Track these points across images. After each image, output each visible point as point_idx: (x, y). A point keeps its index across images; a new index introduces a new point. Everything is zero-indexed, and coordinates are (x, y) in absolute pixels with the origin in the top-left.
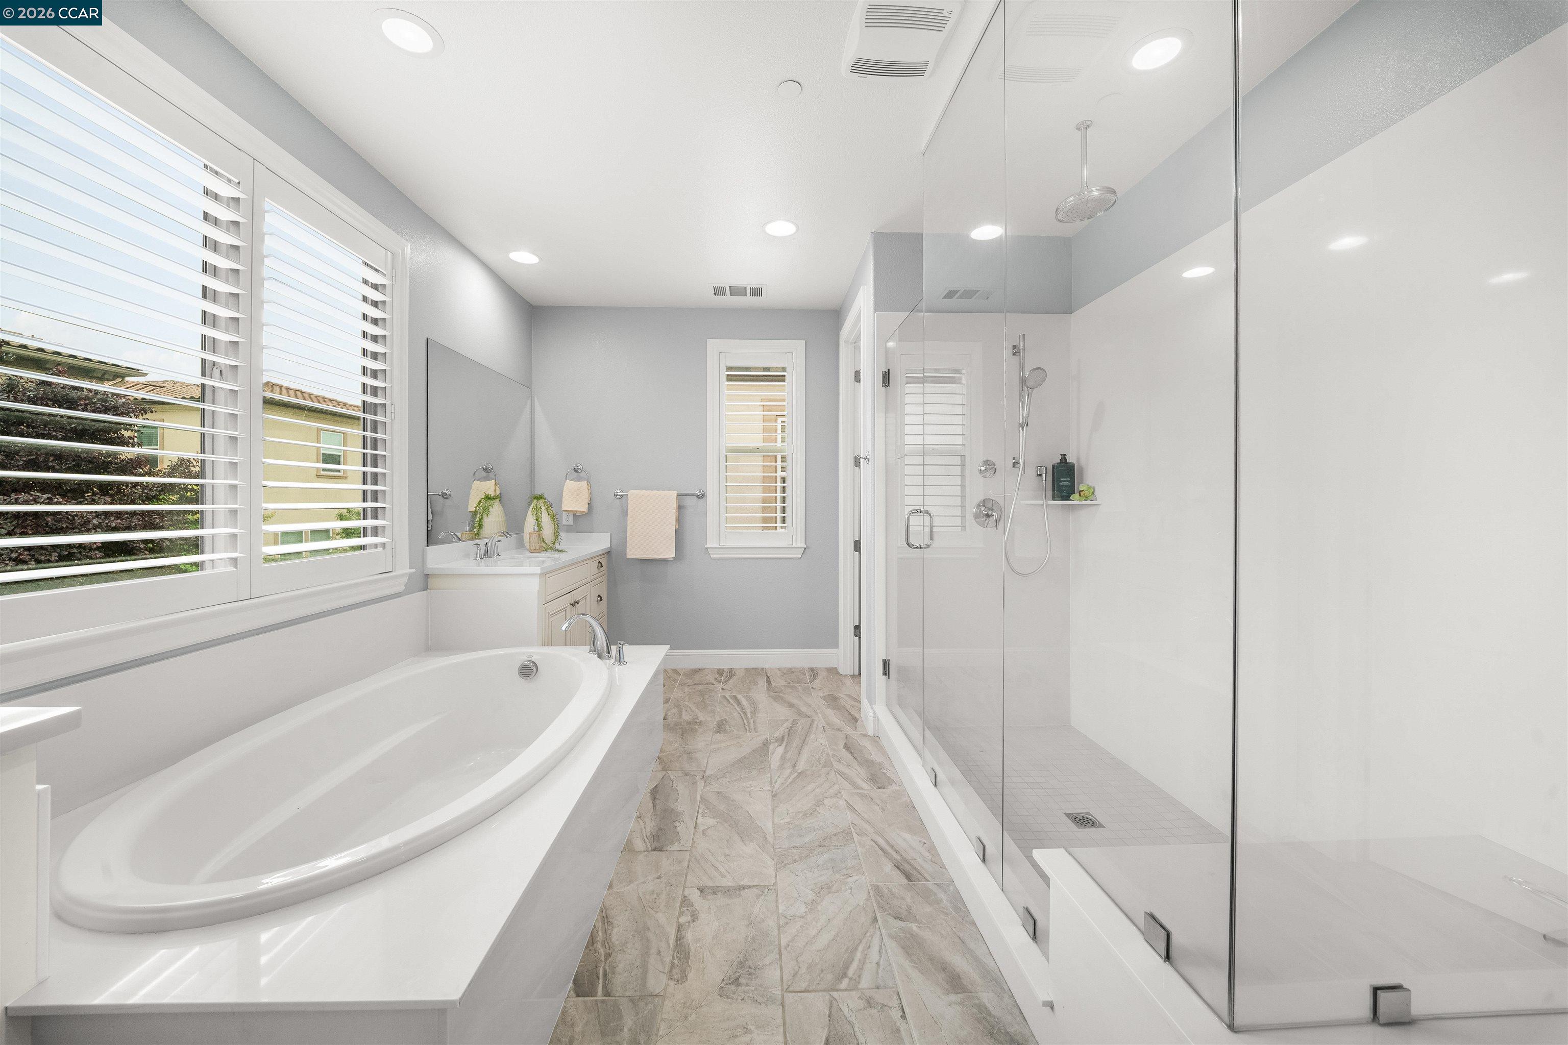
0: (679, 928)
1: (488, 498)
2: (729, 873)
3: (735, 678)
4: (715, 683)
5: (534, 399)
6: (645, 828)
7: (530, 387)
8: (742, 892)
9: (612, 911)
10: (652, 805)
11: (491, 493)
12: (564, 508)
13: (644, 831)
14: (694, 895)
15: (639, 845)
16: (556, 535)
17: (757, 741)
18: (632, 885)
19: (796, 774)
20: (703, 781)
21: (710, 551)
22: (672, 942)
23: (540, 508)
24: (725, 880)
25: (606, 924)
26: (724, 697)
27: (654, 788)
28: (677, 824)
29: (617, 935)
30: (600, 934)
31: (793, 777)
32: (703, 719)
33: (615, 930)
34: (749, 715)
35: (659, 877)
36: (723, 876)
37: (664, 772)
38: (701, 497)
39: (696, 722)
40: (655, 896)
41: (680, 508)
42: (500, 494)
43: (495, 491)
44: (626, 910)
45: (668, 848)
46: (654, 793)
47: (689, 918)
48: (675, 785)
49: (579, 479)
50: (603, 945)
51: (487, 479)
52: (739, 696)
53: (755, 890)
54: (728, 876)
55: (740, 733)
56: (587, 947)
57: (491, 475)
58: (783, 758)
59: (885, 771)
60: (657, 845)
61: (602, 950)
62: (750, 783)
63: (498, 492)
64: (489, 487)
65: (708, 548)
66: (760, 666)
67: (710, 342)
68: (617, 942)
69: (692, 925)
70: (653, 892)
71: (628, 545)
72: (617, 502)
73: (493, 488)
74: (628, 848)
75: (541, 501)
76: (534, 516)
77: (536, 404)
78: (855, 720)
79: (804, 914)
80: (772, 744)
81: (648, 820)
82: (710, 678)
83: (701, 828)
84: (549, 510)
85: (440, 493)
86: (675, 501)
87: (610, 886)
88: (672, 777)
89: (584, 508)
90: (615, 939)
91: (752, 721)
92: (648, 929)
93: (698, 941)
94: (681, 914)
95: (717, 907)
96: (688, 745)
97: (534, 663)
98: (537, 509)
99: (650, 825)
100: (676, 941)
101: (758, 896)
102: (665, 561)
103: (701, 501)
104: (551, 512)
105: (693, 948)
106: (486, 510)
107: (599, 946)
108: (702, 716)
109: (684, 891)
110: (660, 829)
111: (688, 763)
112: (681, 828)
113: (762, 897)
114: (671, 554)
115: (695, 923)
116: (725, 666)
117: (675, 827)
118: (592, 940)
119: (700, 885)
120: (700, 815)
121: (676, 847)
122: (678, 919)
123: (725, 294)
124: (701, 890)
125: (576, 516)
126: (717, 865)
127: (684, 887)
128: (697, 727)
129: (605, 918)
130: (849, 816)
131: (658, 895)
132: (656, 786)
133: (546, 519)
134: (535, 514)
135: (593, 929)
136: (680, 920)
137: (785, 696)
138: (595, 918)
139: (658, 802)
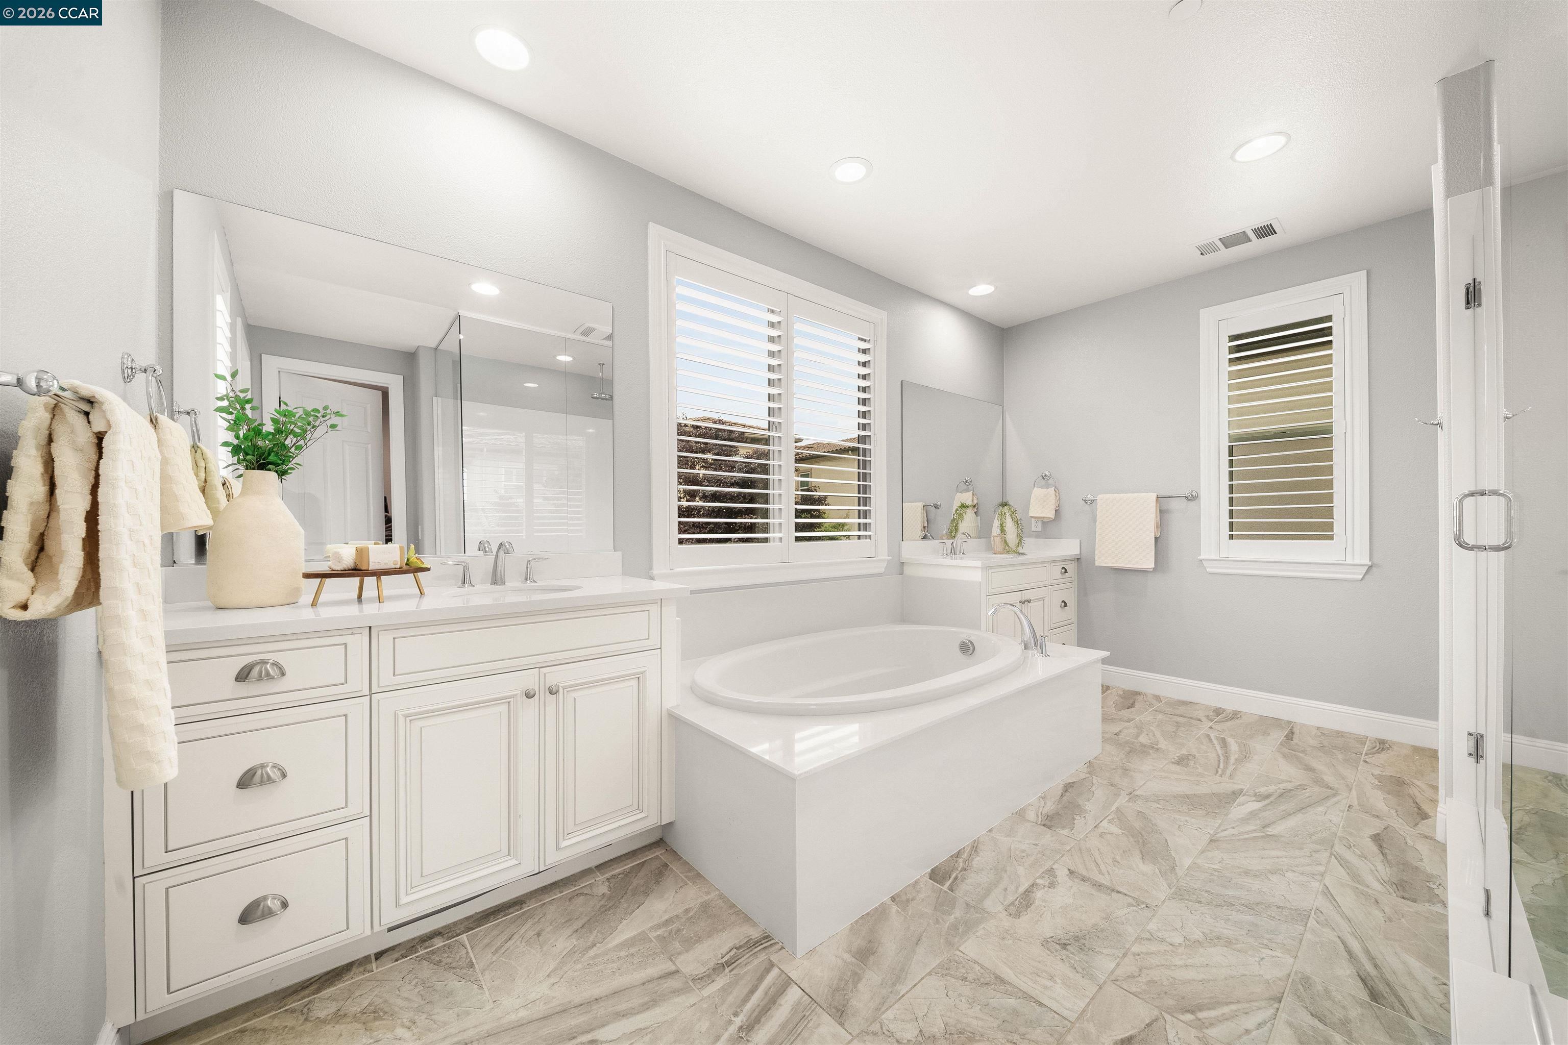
0: (1033, 885)
1: (963, 506)
2: (1109, 874)
3: (1238, 721)
4: (1204, 719)
5: (1006, 415)
6: (1043, 807)
7: (1002, 405)
8: (1114, 894)
9: (982, 847)
10: (1061, 794)
11: (969, 503)
12: (1031, 514)
13: (1041, 808)
14: (1062, 873)
15: (1031, 815)
16: (1020, 539)
17: (1227, 786)
18: (1009, 838)
19: (1262, 834)
20: (1128, 797)
21: (1206, 564)
22: (1022, 889)
23: (1005, 514)
24: (1101, 876)
25: (973, 851)
26: (1208, 736)
27: (1069, 783)
28: (1078, 817)
29: (976, 862)
30: (966, 855)
31: (1255, 835)
32: (1164, 747)
33: (978, 858)
34: (1232, 760)
35: (1036, 845)
36: (1100, 872)
37: (1088, 775)
38: (1193, 498)
39: (1153, 747)
40: (1024, 854)
41: (1162, 513)
42: (977, 503)
43: (973, 501)
44: (994, 851)
45: (1057, 830)
46: (1068, 787)
47: (1047, 884)
48: (1094, 788)
49: (1047, 486)
50: (965, 861)
51: (967, 491)
52: (1230, 741)
53: (1130, 900)
54: (1107, 876)
55: (1206, 773)
56: (952, 856)
57: (970, 487)
58: (1253, 814)
59: (1432, 886)
60: (1047, 822)
61: (961, 864)
62: (1187, 818)
63: (975, 502)
64: (967, 498)
65: (1203, 560)
66: (1285, 717)
67: (1203, 313)
68: (975, 866)
69: (1046, 889)
70: (1024, 851)
71: (1096, 553)
72: (1087, 508)
73: (971, 499)
74: (1020, 814)
75: (1006, 507)
76: (999, 521)
77: (1007, 419)
78: (1424, 816)
79: (1177, 945)
80: (1245, 797)
81: (1049, 804)
82: (1200, 714)
83: (1100, 830)
84: (1013, 516)
85: (932, 505)
86: (1154, 504)
87: (990, 831)
88: (1094, 782)
89: (1051, 514)
90: (975, 863)
91: (1231, 768)
92: (1006, 871)
93: (1044, 901)
94: (1042, 877)
95: (1080, 890)
96: (1130, 762)
97: (971, 642)
98: (1002, 515)
99: (1049, 807)
100: (1025, 892)
101: (1130, 905)
102: (1143, 572)
103: (1191, 504)
104: (1015, 518)
105: (1037, 903)
106: (961, 516)
107: (961, 860)
108: (1163, 744)
109: (1054, 864)
110: (1058, 814)
111: (1120, 777)
112: (1079, 821)
113: (1135, 908)
114: (1150, 564)
115: (1050, 889)
116: (1230, 707)
117: (1074, 819)
118: (958, 854)
119: (1072, 868)
120: (1106, 820)
121: (1065, 832)
122: (1036, 879)
123: (1217, 249)
124: (1071, 872)
125: (1045, 522)
126: (1100, 861)
127: (1056, 862)
128: (1151, 751)
129: (975, 848)
130: (1321, 902)
131: (1028, 855)
132: (1073, 783)
133: (1010, 525)
134: (1000, 519)
135: (962, 849)
136: (1037, 880)
137: (1305, 757)
138: (967, 843)
139: (1068, 794)
